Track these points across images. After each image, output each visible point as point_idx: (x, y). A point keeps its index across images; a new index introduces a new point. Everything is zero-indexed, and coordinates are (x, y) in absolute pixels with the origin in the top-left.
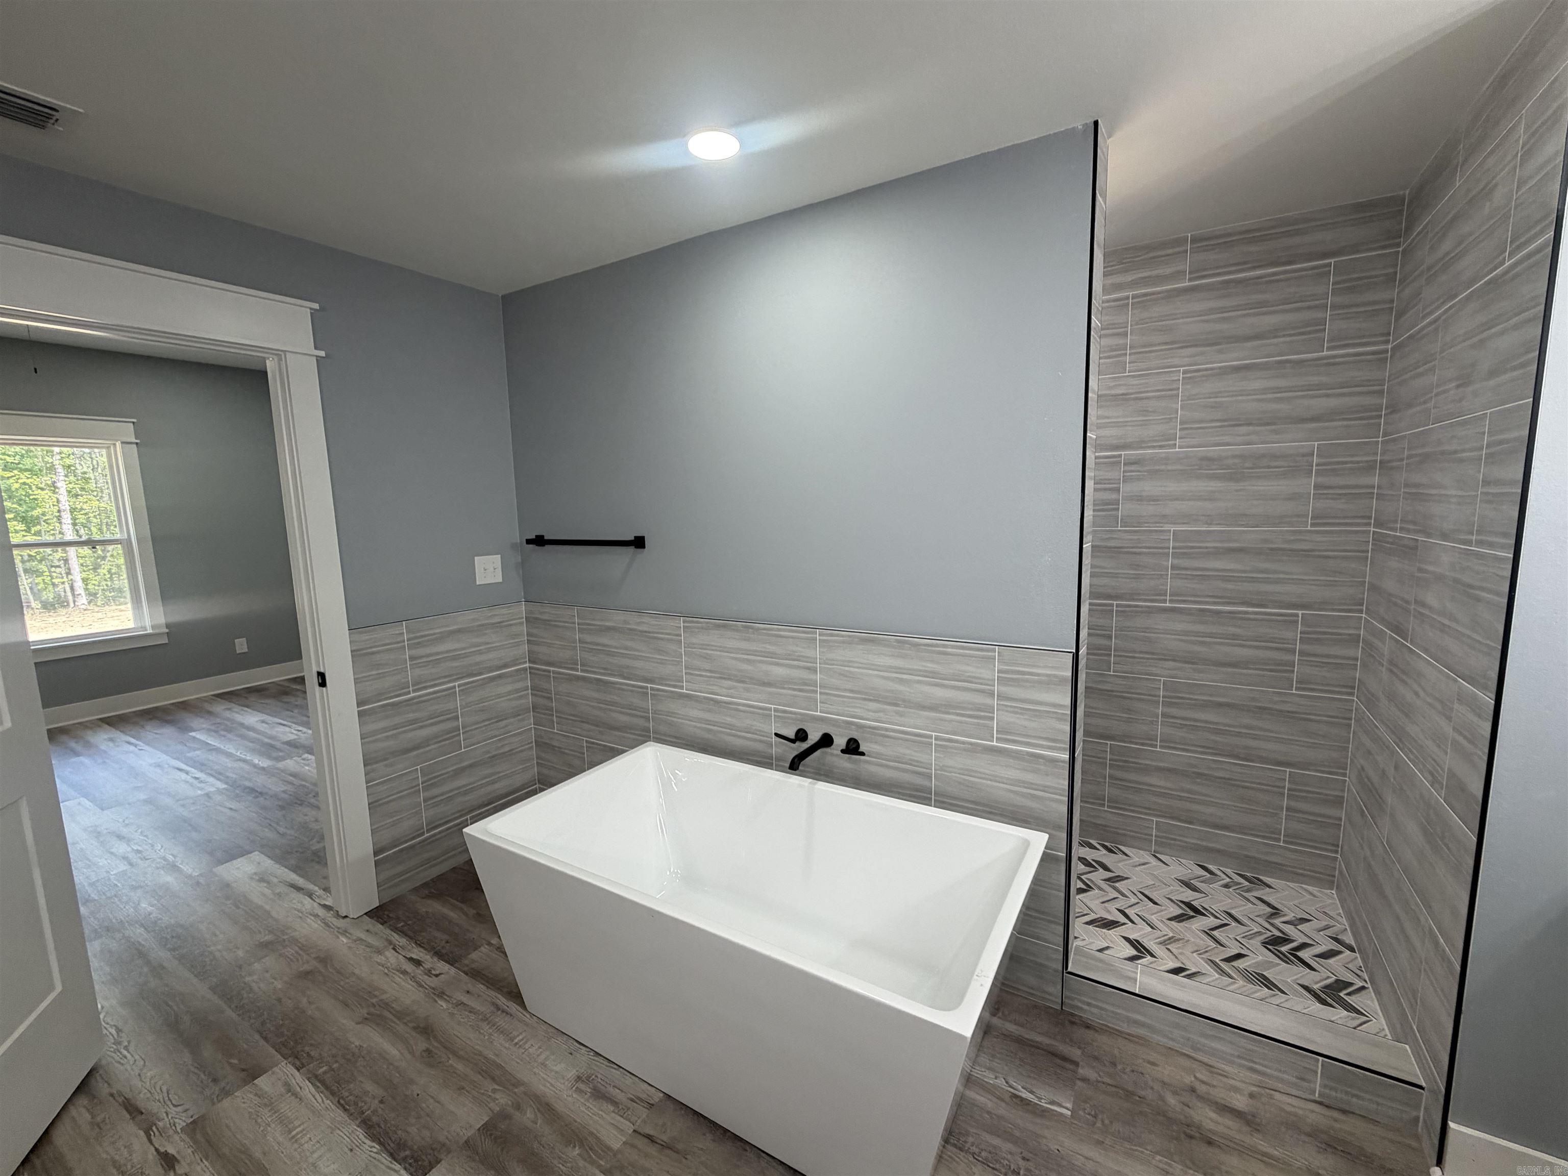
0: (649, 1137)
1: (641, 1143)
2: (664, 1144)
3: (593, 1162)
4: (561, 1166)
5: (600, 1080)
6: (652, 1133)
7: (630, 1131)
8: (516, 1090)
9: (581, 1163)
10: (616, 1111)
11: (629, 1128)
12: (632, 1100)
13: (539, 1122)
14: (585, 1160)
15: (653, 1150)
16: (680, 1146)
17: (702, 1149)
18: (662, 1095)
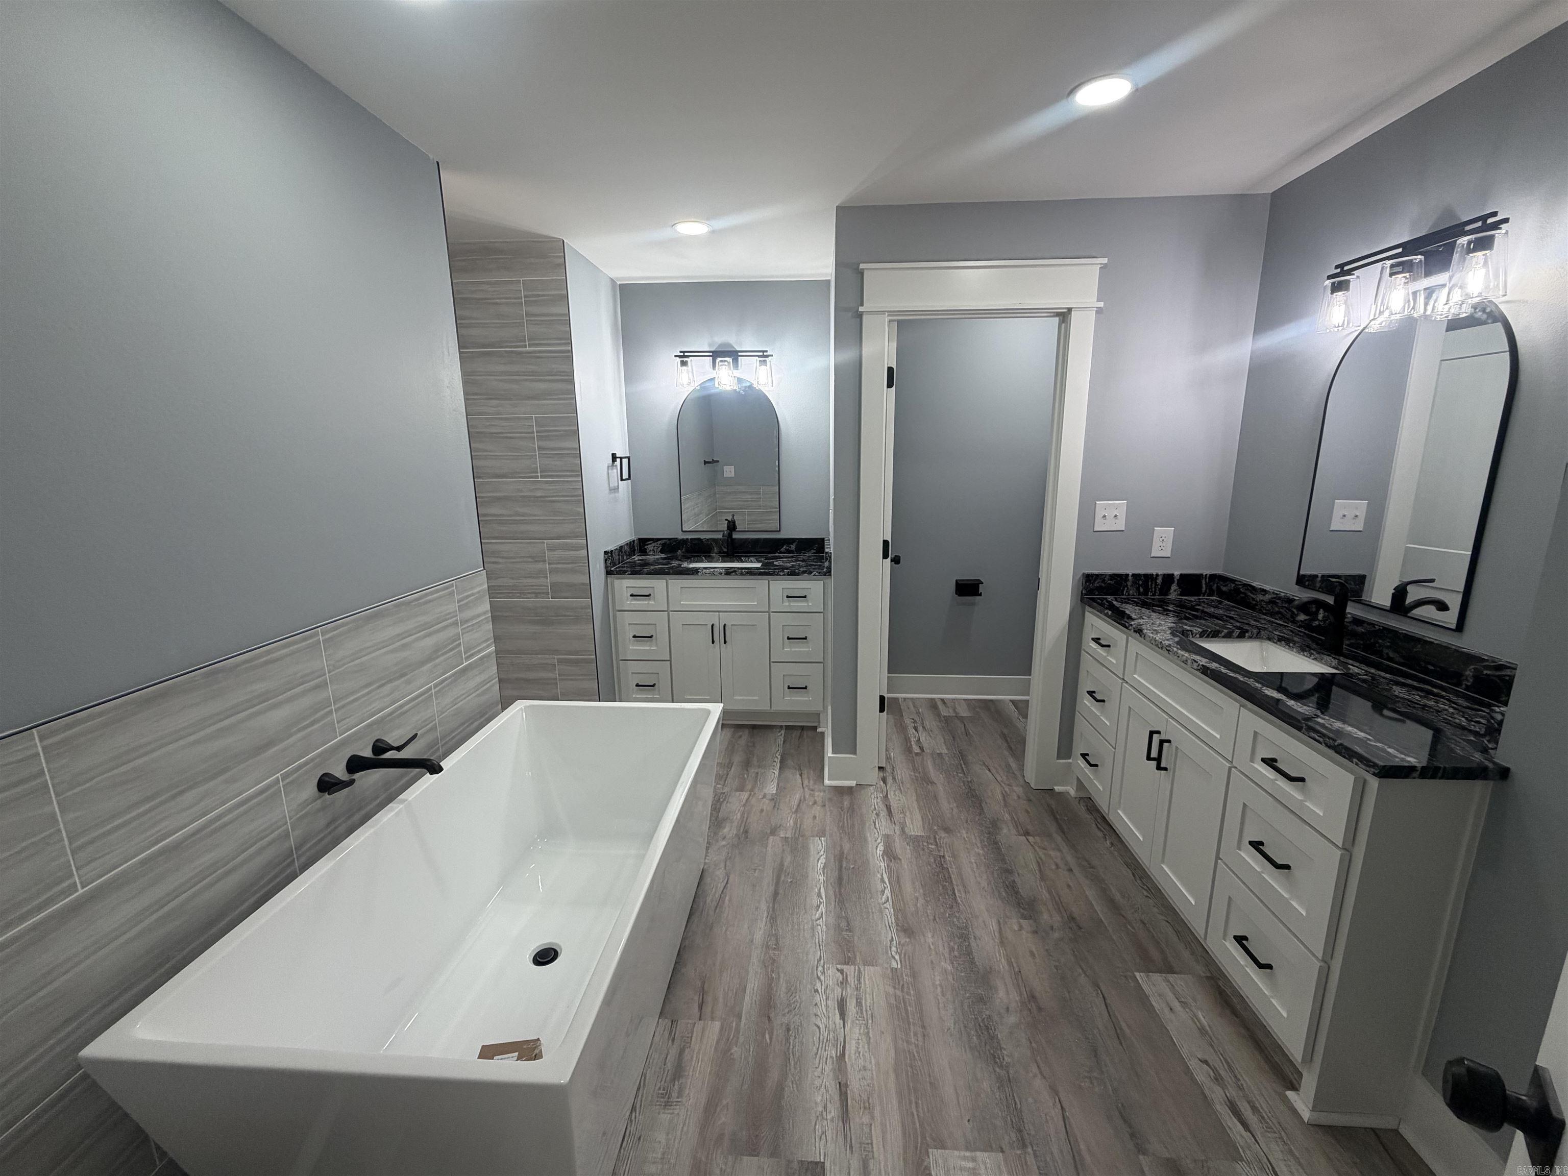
0: (701, 1007)
1: (707, 1009)
2: (701, 994)
3: (738, 1030)
4: (751, 1053)
5: (663, 1082)
6: (696, 1006)
7: (701, 1022)
8: (703, 1159)
9: (741, 1039)
10: (689, 1045)
11: (699, 1025)
12: (673, 1040)
13: (724, 1102)
14: (738, 1038)
15: (709, 999)
16: (699, 984)
17: (695, 969)
18: (660, 1020)
